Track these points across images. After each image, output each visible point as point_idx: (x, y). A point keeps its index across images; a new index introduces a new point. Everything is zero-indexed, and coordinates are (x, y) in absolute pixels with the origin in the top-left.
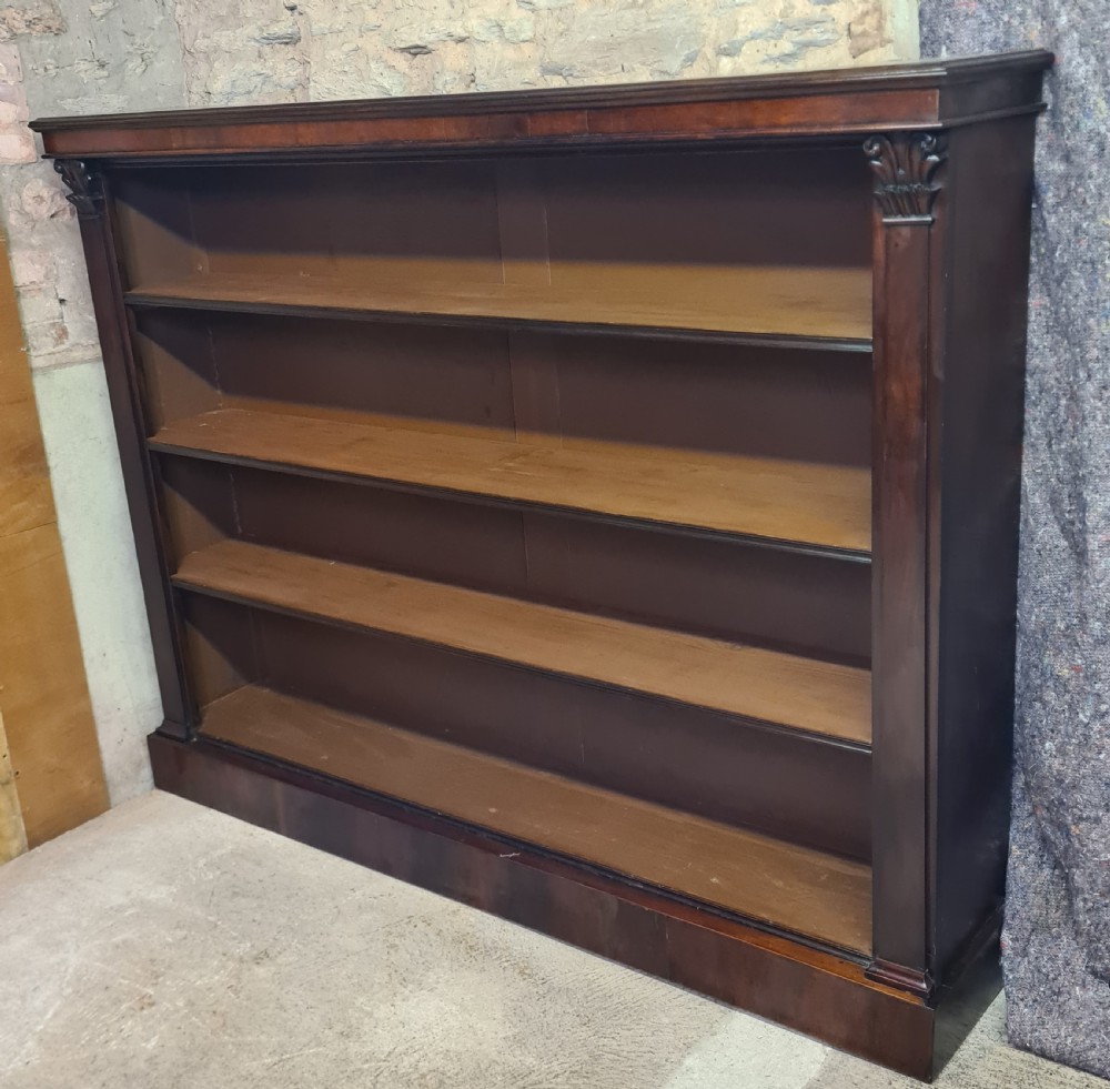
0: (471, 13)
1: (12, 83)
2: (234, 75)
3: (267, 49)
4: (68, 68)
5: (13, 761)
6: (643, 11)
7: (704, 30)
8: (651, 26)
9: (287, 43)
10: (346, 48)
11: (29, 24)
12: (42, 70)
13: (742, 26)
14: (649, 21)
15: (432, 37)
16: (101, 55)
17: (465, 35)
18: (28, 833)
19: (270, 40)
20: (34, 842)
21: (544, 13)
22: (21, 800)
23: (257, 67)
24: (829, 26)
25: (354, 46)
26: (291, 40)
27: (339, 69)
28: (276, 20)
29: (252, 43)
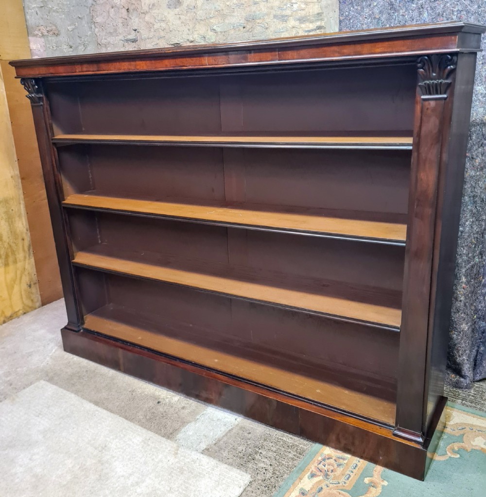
0: (195, 33)
1: (42, 51)
3: (126, 44)
4: (60, 47)
5: (37, 276)
9: (133, 42)
10: (153, 44)
11: (48, 32)
12: (51, 47)
14: (253, 36)
15: (182, 41)
16: (71, 43)
17: (193, 40)
18: (42, 301)
19: (127, 41)
20: (44, 304)
21: (219, 33)
22: (40, 289)
23: (123, 49)
25: (156, 43)
26: (135, 41)
28: (130, 34)
29: (121, 42)
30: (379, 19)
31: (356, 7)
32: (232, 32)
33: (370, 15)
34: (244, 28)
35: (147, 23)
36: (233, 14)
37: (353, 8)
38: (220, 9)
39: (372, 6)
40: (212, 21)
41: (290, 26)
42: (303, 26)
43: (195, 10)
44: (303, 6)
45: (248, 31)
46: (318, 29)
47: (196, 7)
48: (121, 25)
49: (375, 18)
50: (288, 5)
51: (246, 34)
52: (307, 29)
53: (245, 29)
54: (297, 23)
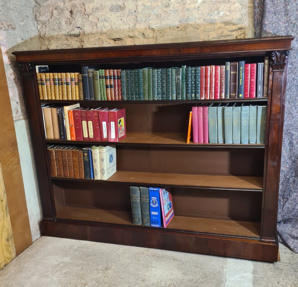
0: (135, 31)
1: (5, 41)
2: (58, 44)
3: (69, 38)
4: (16, 39)
5: (13, 231)
6: (184, 32)
7: (200, 37)
8: (186, 35)
9: (75, 36)
10: (96, 38)
11: (8, 26)
12: (10, 39)
13: (210, 36)
14: (186, 34)
15: (123, 36)
16: (22, 37)
17: (133, 36)
18: (16, 251)
19: (70, 35)
20: (17, 254)
21: (157, 31)
22: (14, 242)
23: (66, 42)
24: (232, 36)
25: (99, 38)
26: (77, 36)
27: (94, 43)
28: (73, 30)
29: (64, 36)
30: (294, 24)
31: (277, 16)
32: (168, 30)
33: (288, 22)
34: (178, 28)
35: (91, 22)
36: (169, 17)
37: (276, 16)
38: (158, 13)
39: (289, 15)
40: (151, 22)
41: (217, 27)
42: (227, 27)
43: (136, 14)
44: (228, 13)
45: (181, 30)
46: (240, 29)
47: (136, 11)
48: (64, 23)
49: (291, 23)
50: (216, 12)
51: (180, 32)
52: (230, 30)
53: (178, 29)
54: (223, 25)
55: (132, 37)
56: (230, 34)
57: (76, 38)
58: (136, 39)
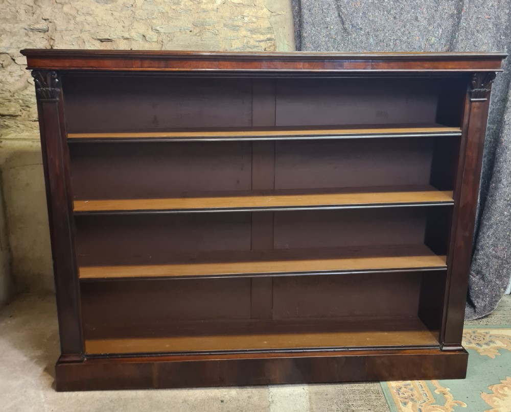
0: (132, 30)
2: (12, 41)
3: (31, 33)
6: (200, 37)
7: (221, 45)
8: (202, 42)
9: (40, 32)
10: (74, 36)
13: (233, 45)
14: (202, 40)
15: (115, 37)
17: (129, 37)
19: (33, 30)
21: (162, 34)
23: (26, 39)
24: (260, 48)
25: (78, 36)
26: (45, 31)
28: (38, 23)
29: (23, 30)
30: (335, 39)
31: (316, 28)
32: (179, 34)
33: (327, 36)
34: (191, 31)
35: (66, 14)
36: (179, 18)
37: (315, 28)
38: (164, 11)
39: (329, 28)
40: (154, 21)
41: (241, 35)
42: (254, 36)
43: (133, 9)
44: (254, 20)
45: (196, 34)
46: (269, 40)
47: (134, 6)
48: (24, 12)
49: (332, 38)
50: (239, 17)
51: (194, 38)
52: (258, 40)
53: (191, 33)
54: (249, 34)
55: (127, 39)
56: (257, 45)
57: (42, 34)
58: (133, 42)
